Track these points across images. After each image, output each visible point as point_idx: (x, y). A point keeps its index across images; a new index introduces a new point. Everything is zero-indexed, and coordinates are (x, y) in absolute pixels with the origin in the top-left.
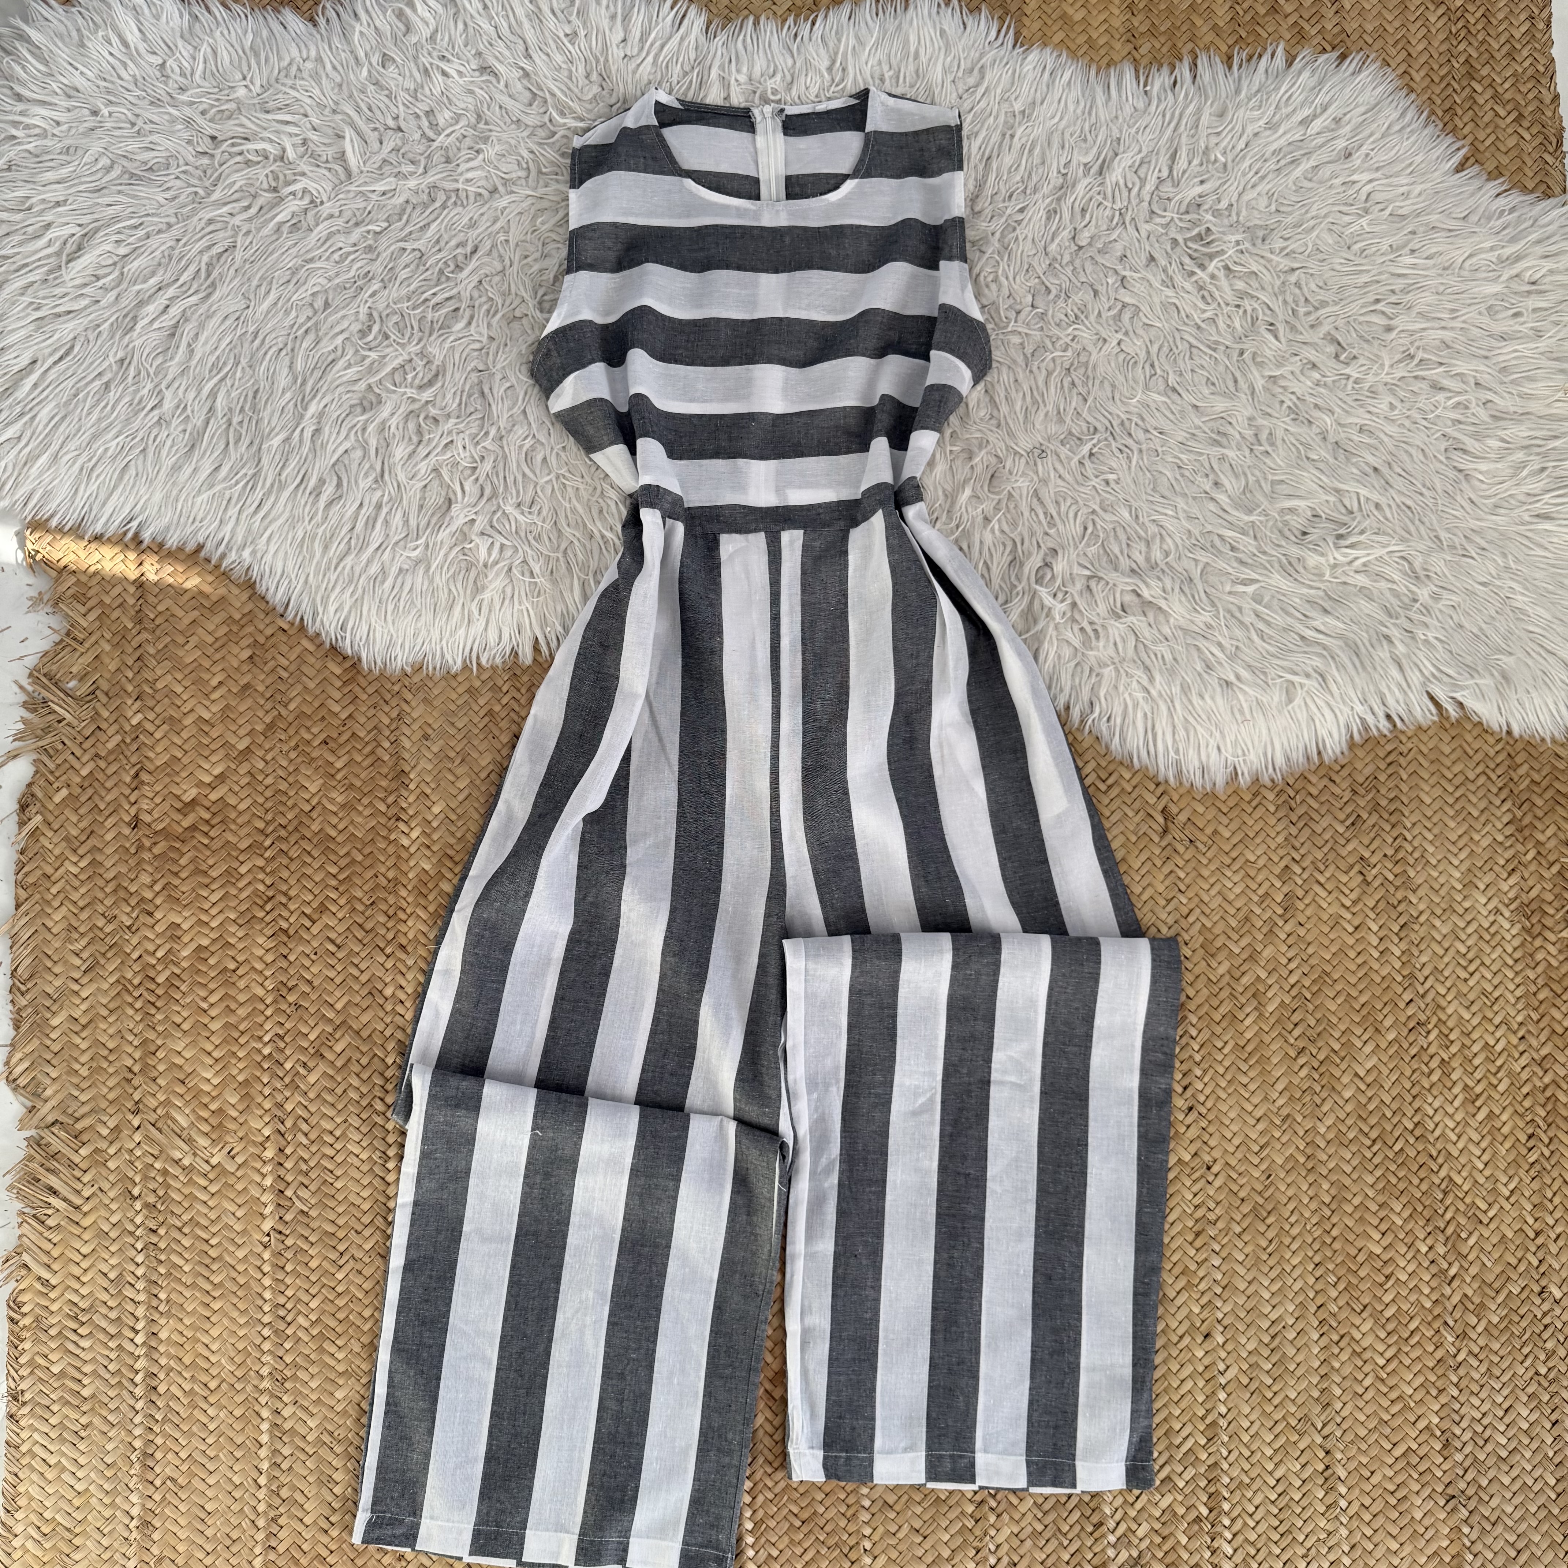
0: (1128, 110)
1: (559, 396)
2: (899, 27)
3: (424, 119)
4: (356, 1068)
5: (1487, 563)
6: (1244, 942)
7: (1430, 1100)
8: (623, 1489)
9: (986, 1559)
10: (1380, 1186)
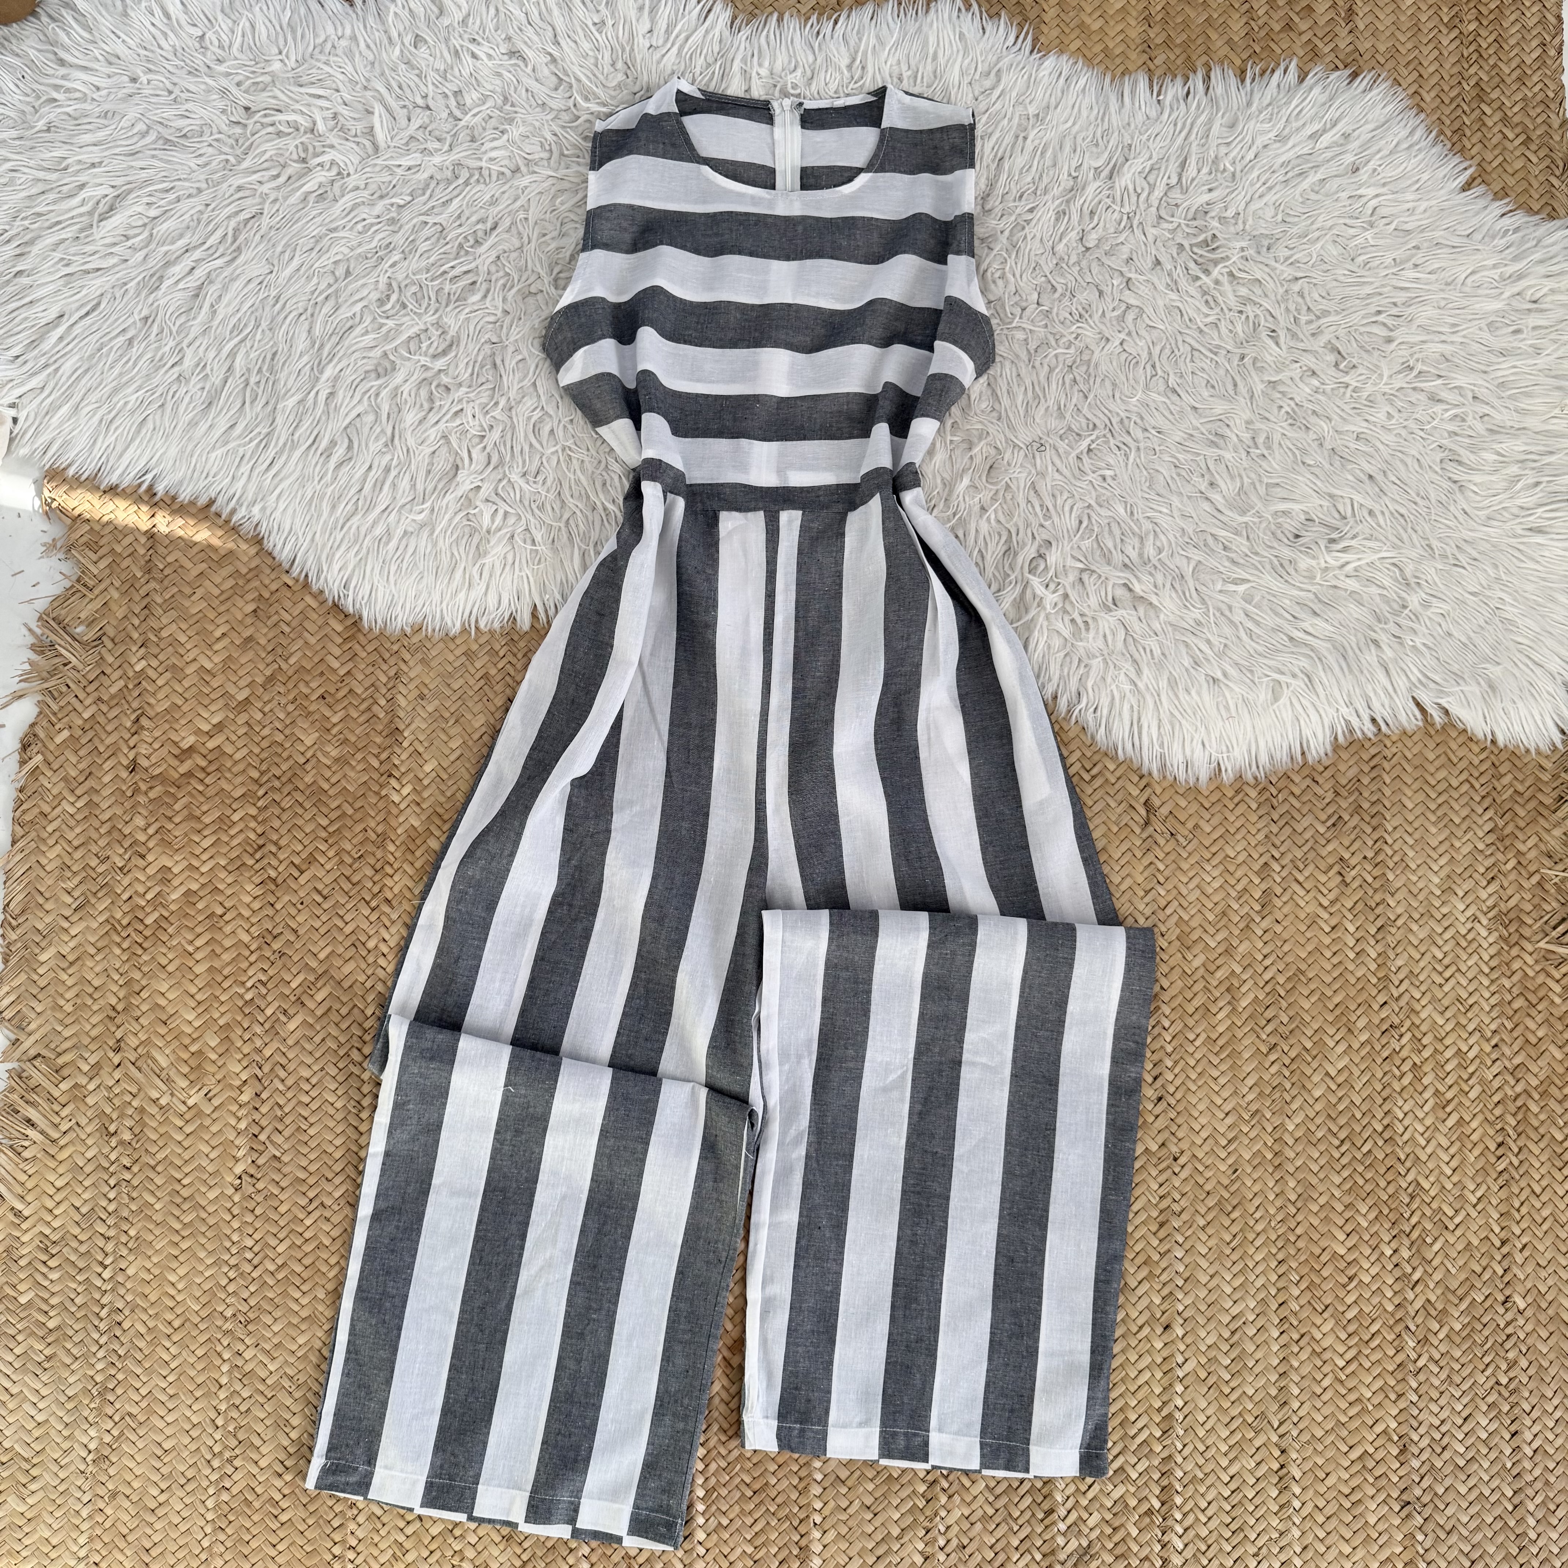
0: (1140, 117)
1: (568, 370)
2: (920, 29)
3: (452, 99)
4: (335, 1017)
5: (1478, 573)
6: (1219, 937)
7: (1400, 1103)
8: (577, 1448)
9: (935, 1540)
10: (1347, 1186)
